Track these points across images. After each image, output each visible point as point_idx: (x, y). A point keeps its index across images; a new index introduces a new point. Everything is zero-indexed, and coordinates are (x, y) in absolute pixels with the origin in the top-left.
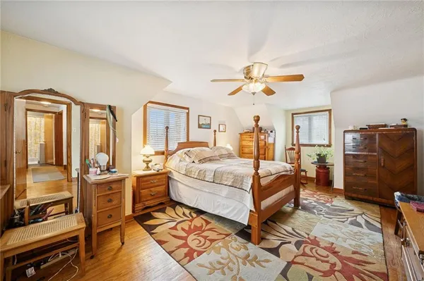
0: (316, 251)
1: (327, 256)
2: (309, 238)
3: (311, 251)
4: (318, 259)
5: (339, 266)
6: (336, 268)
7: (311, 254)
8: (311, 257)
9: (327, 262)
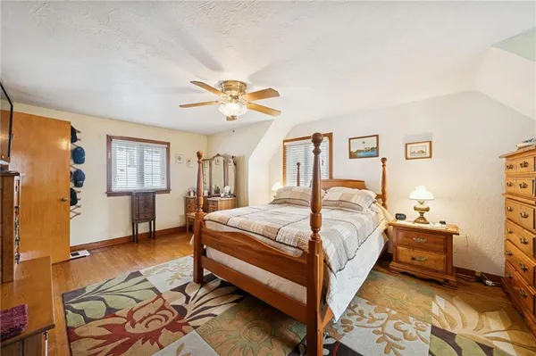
0: (161, 320)
1: (146, 326)
2: (186, 324)
3: (164, 316)
4: (150, 315)
5: (129, 329)
6: (128, 324)
7: (160, 313)
8: (157, 311)
9: (141, 322)
